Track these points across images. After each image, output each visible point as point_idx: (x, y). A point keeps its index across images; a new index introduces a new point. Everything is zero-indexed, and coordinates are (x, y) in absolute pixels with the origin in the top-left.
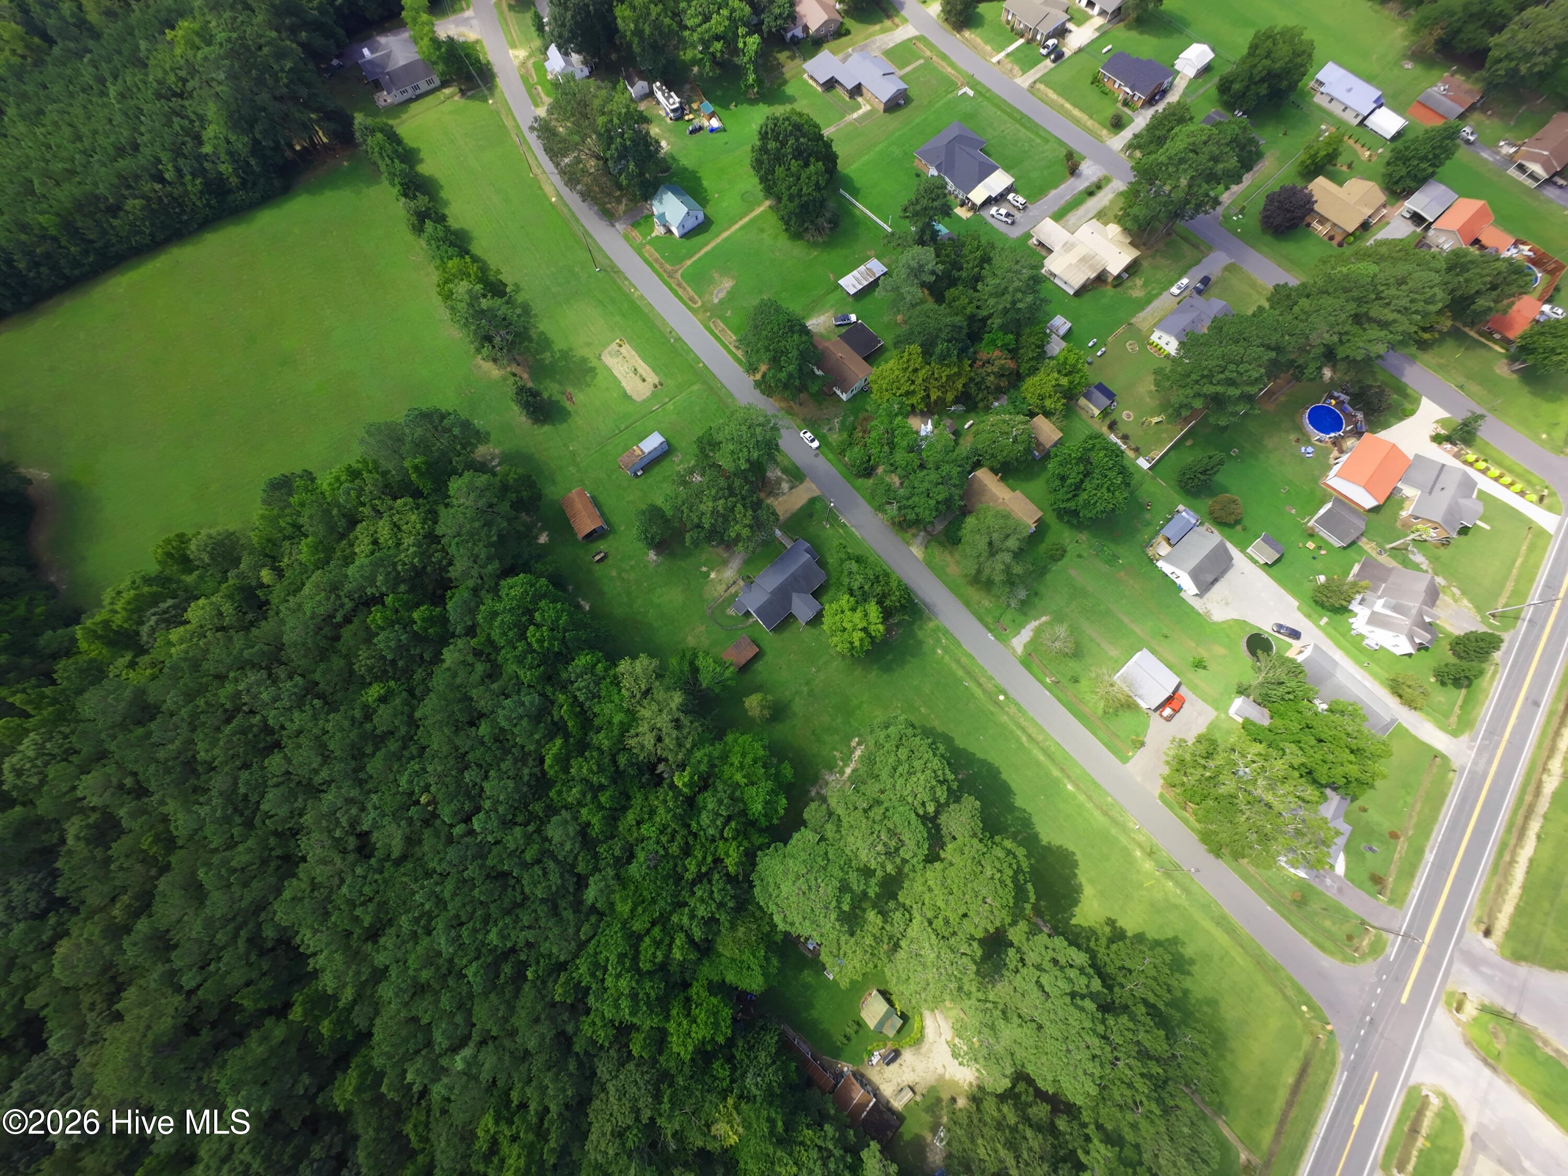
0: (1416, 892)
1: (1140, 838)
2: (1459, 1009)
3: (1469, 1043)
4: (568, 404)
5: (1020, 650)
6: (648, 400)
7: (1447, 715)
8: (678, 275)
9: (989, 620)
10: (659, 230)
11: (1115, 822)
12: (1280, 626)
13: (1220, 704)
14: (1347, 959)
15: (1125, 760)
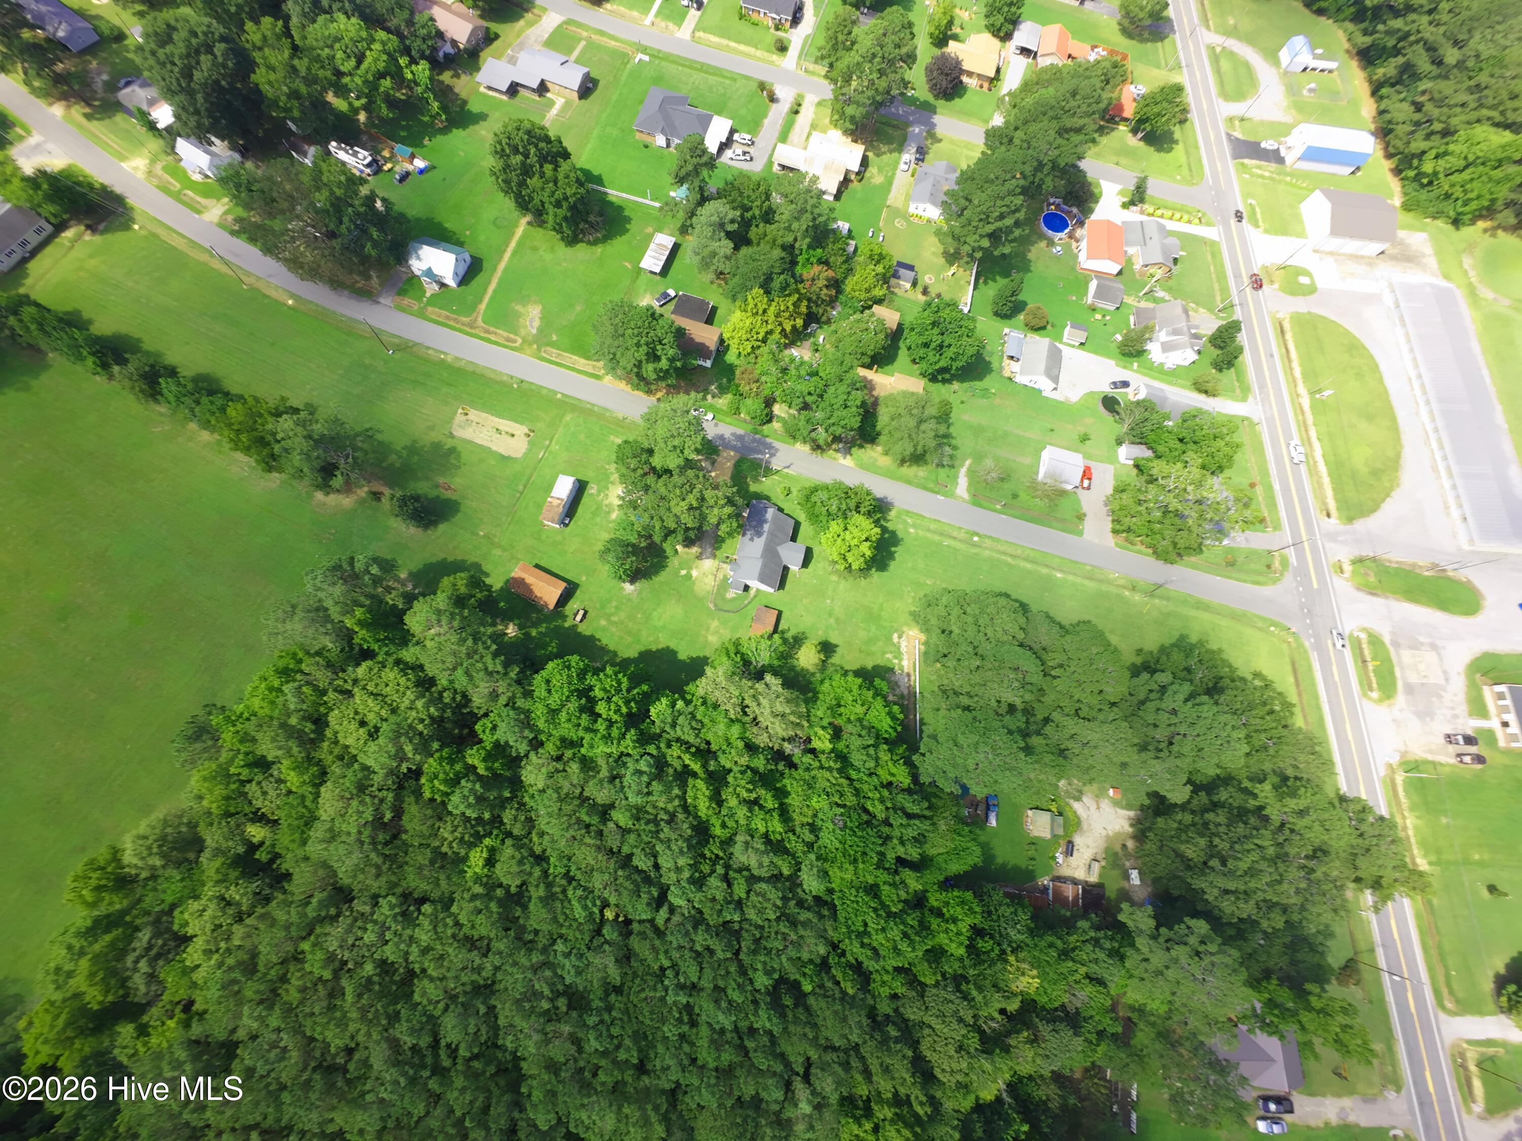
0: (1283, 514)
1: (1122, 582)
2: (1342, 572)
3: (1358, 589)
4: (448, 495)
5: (966, 496)
6: (529, 450)
7: (1234, 391)
8: (480, 321)
9: (931, 485)
10: (431, 289)
11: (1100, 581)
12: (1114, 383)
13: (1112, 459)
14: (1275, 581)
15: (1081, 533)
